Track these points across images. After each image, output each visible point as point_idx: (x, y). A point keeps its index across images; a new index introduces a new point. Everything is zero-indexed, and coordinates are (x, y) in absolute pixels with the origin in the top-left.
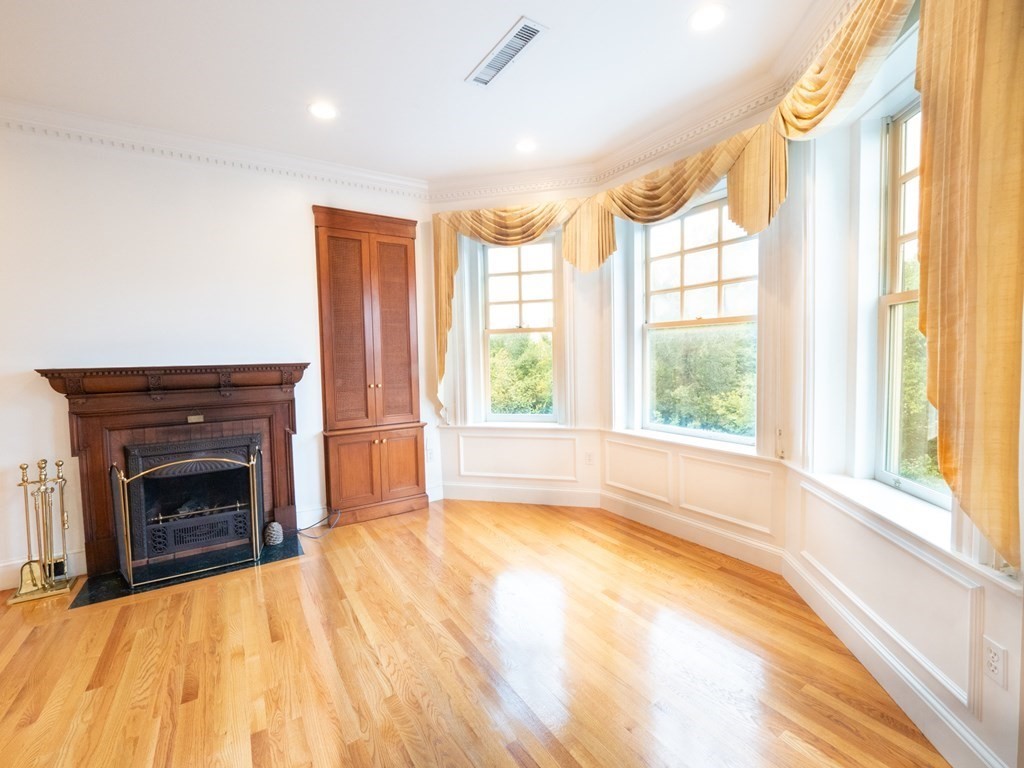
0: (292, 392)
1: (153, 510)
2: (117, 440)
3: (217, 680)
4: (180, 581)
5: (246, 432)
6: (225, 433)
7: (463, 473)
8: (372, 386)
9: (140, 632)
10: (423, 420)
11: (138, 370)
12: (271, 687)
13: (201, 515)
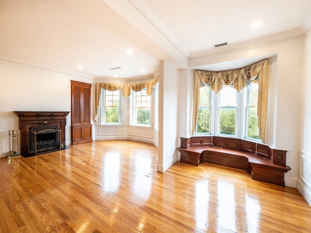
0: (66, 117)
2: (28, 126)
5: (56, 125)
6: (51, 125)
7: (100, 134)
8: (82, 117)
10: (91, 124)
11: (36, 112)
13: (45, 142)
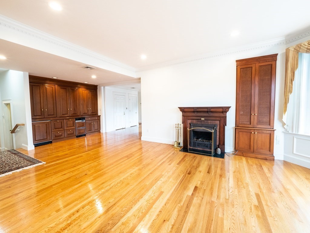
0: (226, 114)
1: (195, 138)
2: (189, 121)
3: (194, 174)
4: (196, 153)
5: (214, 124)
6: (209, 123)
7: (295, 152)
8: (253, 114)
9: (187, 159)
10: (275, 128)
12: (203, 181)
13: (203, 141)
